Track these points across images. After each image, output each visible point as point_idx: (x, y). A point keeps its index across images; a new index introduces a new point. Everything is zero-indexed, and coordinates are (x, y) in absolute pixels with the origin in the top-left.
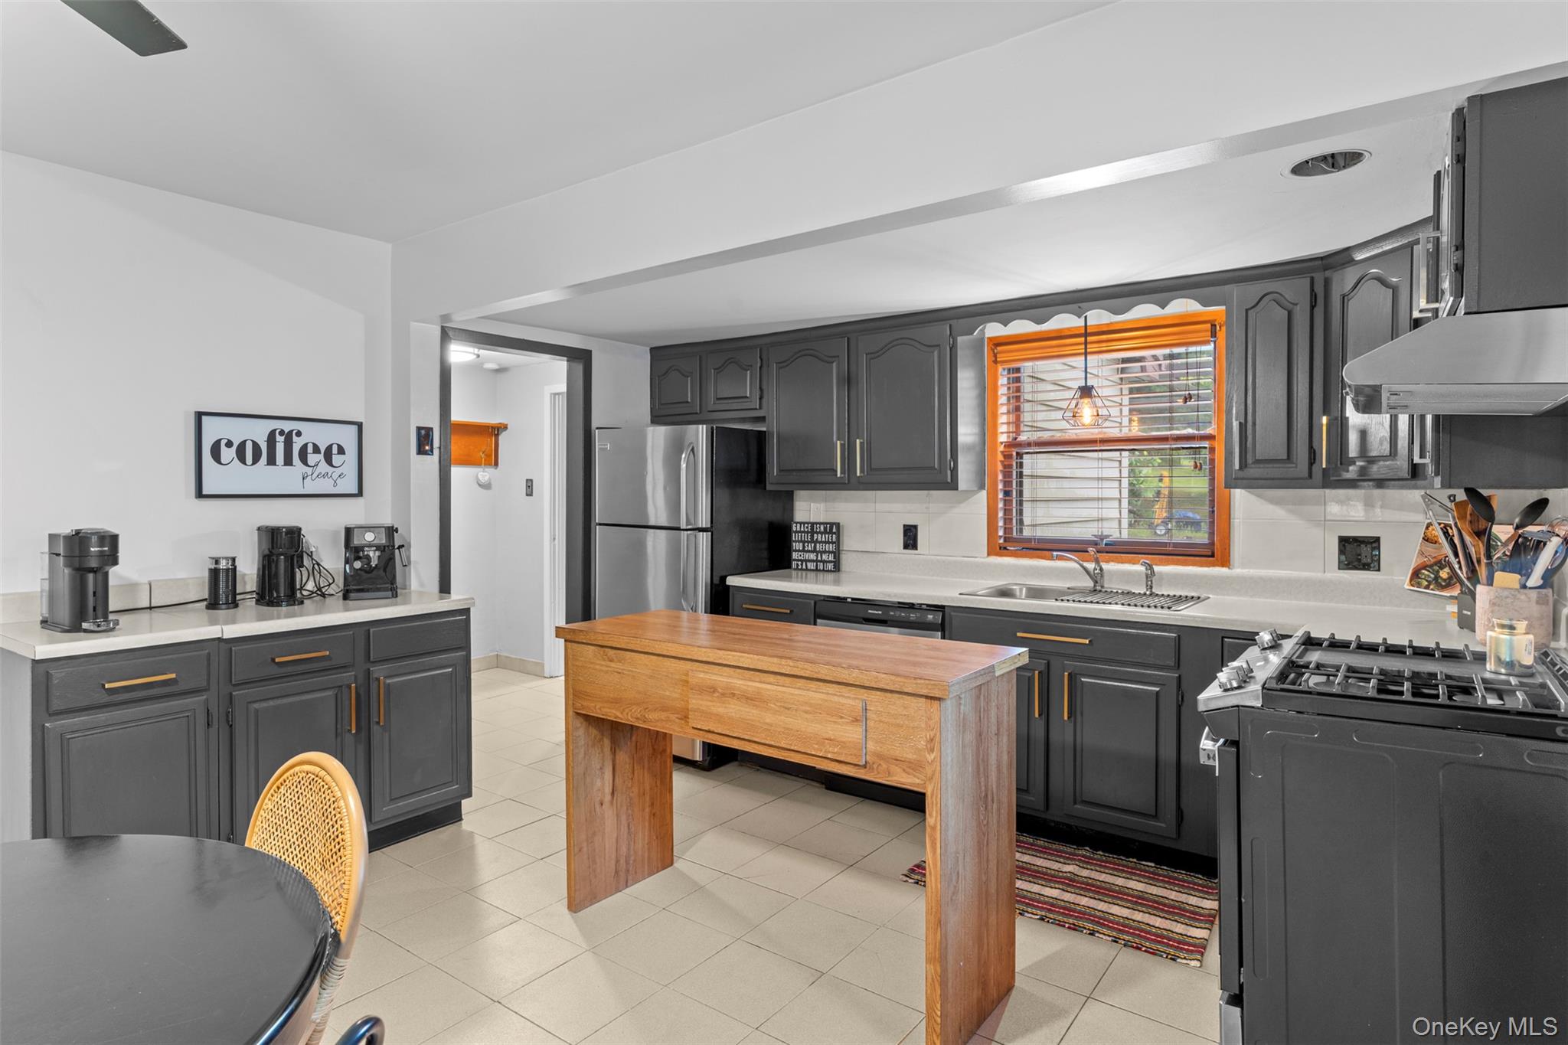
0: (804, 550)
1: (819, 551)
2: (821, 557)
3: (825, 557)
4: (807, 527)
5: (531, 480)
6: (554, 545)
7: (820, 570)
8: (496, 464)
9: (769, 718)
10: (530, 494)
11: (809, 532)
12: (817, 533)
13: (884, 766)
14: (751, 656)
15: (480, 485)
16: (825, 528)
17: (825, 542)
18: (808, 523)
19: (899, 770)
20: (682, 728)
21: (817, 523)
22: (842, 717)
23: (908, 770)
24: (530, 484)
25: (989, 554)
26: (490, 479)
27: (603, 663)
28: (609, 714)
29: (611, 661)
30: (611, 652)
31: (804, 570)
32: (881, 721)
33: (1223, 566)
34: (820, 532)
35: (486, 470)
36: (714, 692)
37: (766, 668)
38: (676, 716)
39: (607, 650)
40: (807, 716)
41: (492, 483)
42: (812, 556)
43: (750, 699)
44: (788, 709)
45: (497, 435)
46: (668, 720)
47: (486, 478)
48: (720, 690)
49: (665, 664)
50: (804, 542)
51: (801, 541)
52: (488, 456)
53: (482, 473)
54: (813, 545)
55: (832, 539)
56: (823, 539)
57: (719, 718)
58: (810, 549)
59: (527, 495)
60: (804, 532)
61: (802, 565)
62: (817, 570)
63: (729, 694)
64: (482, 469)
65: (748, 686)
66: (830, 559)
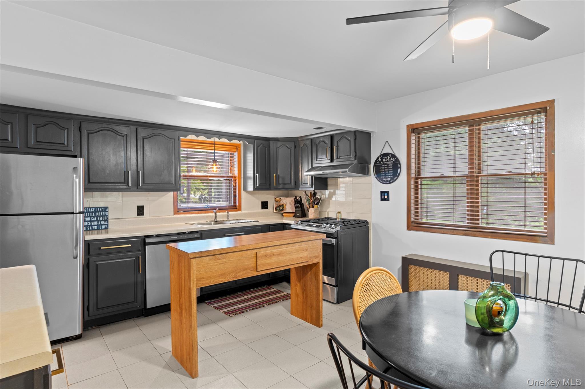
0: (91, 221)
1: (99, 220)
2: (100, 223)
3: (102, 223)
4: (93, 210)
7: (100, 229)
9: (284, 258)
11: (94, 212)
12: (98, 212)
13: (311, 259)
14: (280, 241)
16: (102, 210)
17: (103, 216)
18: (93, 208)
19: (314, 259)
20: (252, 273)
21: (98, 208)
22: (304, 251)
23: (316, 258)
25: (174, 214)
27: (215, 262)
28: (218, 281)
29: (219, 260)
30: (219, 256)
31: (91, 230)
32: (311, 249)
33: (240, 211)
34: (100, 212)
36: (267, 256)
37: (284, 243)
38: (250, 270)
39: (216, 256)
40: (295, 253)
42: (96, 223)
43: (278, 254)
44: (290, 253)
46: (247, 273)
48: (269, 255)
49: (245, 253)
50: (91, 217)
51: (89, 216)
54: (96, 218)
55: (106, 214)
56: (101, 215)
57: (268, 264)
58: (94, 220)
60: (91, 212)
61: (89, 228)
62: (98, 229)
63: (273, 255)
65: (278, 251)
66: (105, 223)
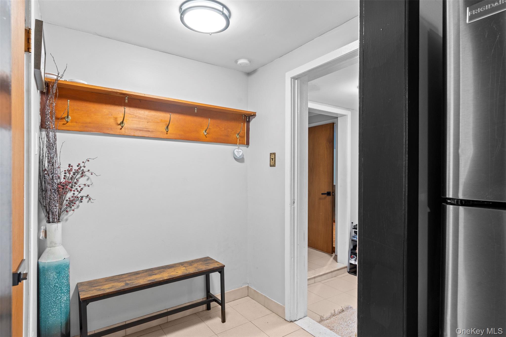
5: (274, 154)
6: (294, 208)
8: (248, 144)
10: (273, 165)
15: (235, 158)
24: (273, 157)
26: (243, 155)
35: (240, 148)
41: (245, 157)
45: (248, 122)
47: (241, 154)
52: (242, 137)
53: (237, 150)
59: (271, 166)
64: (237, 147)
